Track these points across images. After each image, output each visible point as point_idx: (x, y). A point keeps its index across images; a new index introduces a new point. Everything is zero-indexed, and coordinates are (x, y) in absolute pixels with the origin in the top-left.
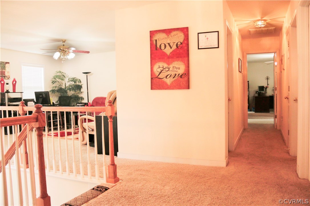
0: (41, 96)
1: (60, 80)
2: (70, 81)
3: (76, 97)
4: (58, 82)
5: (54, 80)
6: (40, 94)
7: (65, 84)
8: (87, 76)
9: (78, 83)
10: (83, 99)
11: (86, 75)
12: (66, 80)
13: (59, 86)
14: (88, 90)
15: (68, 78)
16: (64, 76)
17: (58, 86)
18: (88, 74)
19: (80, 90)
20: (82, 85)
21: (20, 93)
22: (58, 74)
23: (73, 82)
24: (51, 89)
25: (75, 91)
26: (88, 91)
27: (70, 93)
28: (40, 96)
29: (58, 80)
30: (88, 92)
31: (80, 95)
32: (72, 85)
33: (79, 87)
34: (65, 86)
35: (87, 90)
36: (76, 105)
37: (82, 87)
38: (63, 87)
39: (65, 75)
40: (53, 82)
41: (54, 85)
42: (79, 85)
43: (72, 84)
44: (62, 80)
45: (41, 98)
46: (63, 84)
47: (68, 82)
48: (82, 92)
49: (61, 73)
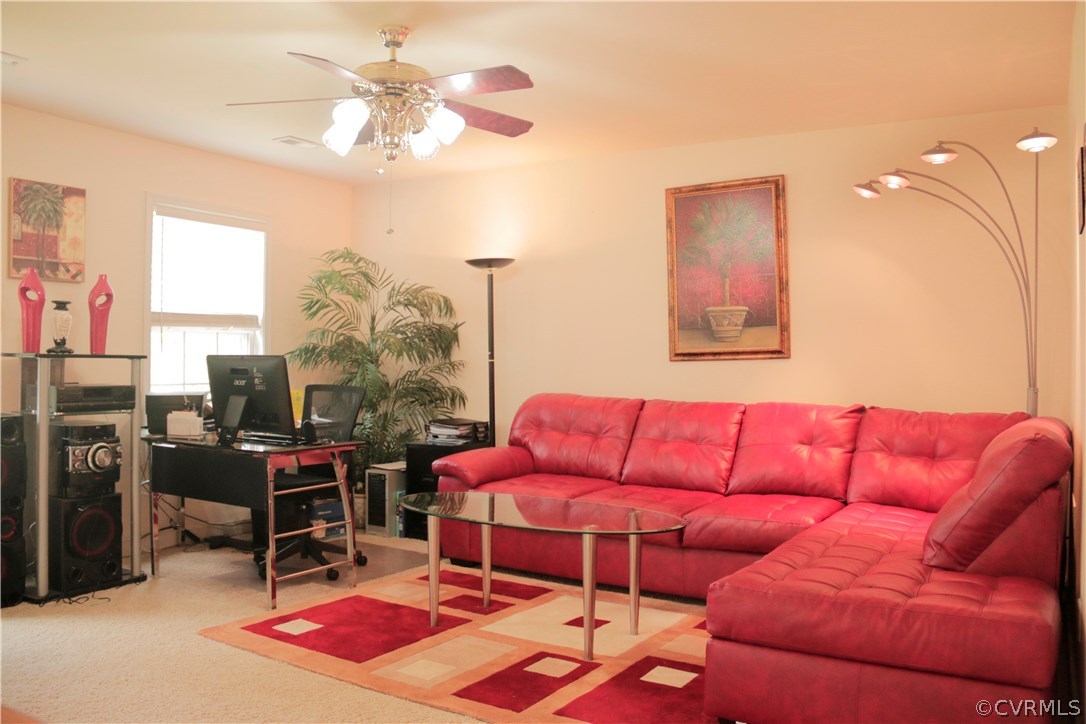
0: (243, 383)
1: (351, 299)
2: (399, 303)
3: (422, 390)
4: (337, 305)
5: (317, 296)
6: (234, 371)
7: (373, 319)
8: (491, 278)
9: (437, 319)
10: (463, 399)
11: (485, 272)
12: (380, 297)
13: (340, 328)
14: (492, 356)
15: (389, 288)
16: (366, 275)
17: (333, 328)
18: (494, 270)
19: (447, 351)
20: (456, 327)
21: (129, 361)
22: (338, 266)
23: (416, 312)
24: (303, 341)
25: (423, 358)
26: (495, 360)
27: (396, 367)
28: (237, 383)
29: (335, 296)
30: (492, 365)
31: (446, 381)
32: (407, 325)
33: (443, 341)
34: (373, 329)
35: (488, 353)
36: (427, 428)
37: (455, 337)
38: (362, 334)
39: (371, 273)
40: (313, 308)
41: (317, 323)
42: (440, 329)
43: (409, 321)
44: (359, 296)
45: (239, 391)
46: (359, 319)
47: (390, 308)
48: (452, 365)
49: (351, 261)
